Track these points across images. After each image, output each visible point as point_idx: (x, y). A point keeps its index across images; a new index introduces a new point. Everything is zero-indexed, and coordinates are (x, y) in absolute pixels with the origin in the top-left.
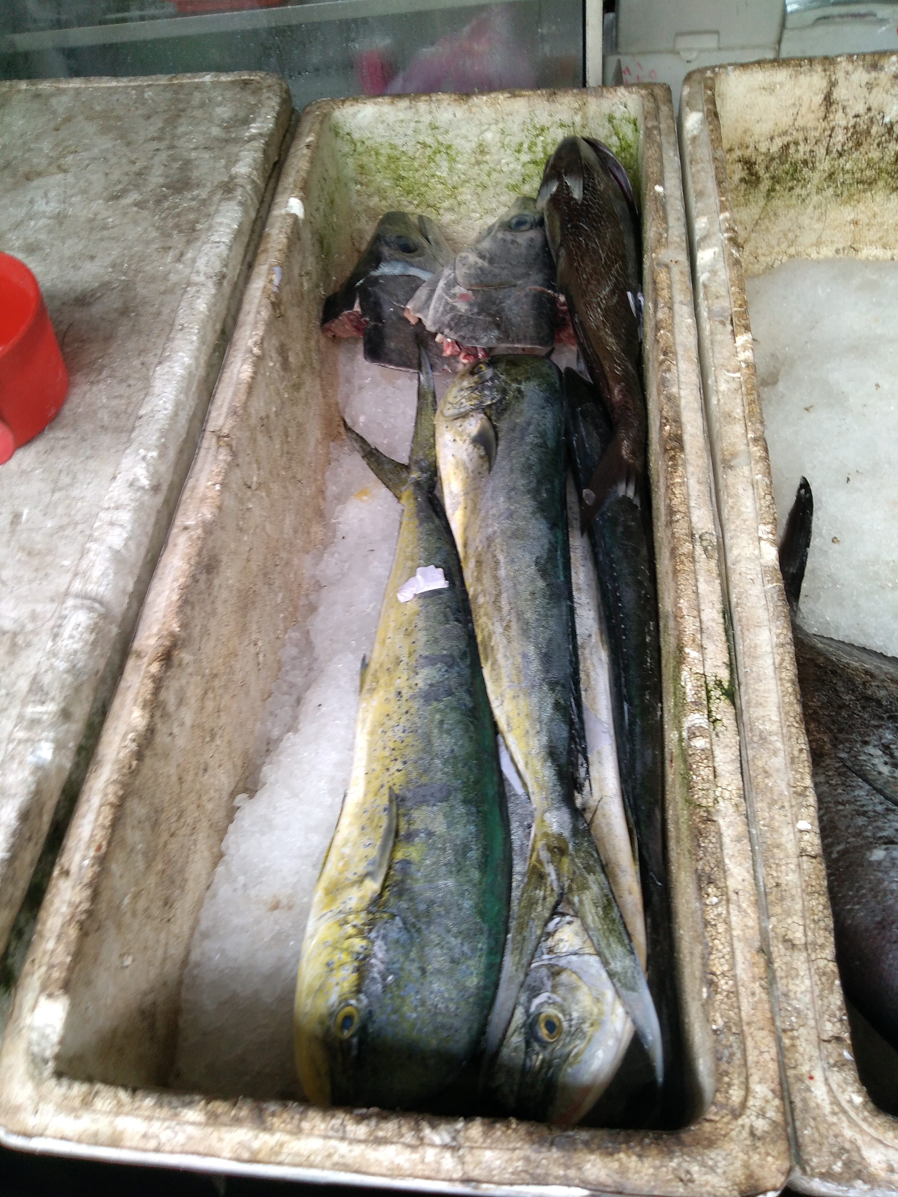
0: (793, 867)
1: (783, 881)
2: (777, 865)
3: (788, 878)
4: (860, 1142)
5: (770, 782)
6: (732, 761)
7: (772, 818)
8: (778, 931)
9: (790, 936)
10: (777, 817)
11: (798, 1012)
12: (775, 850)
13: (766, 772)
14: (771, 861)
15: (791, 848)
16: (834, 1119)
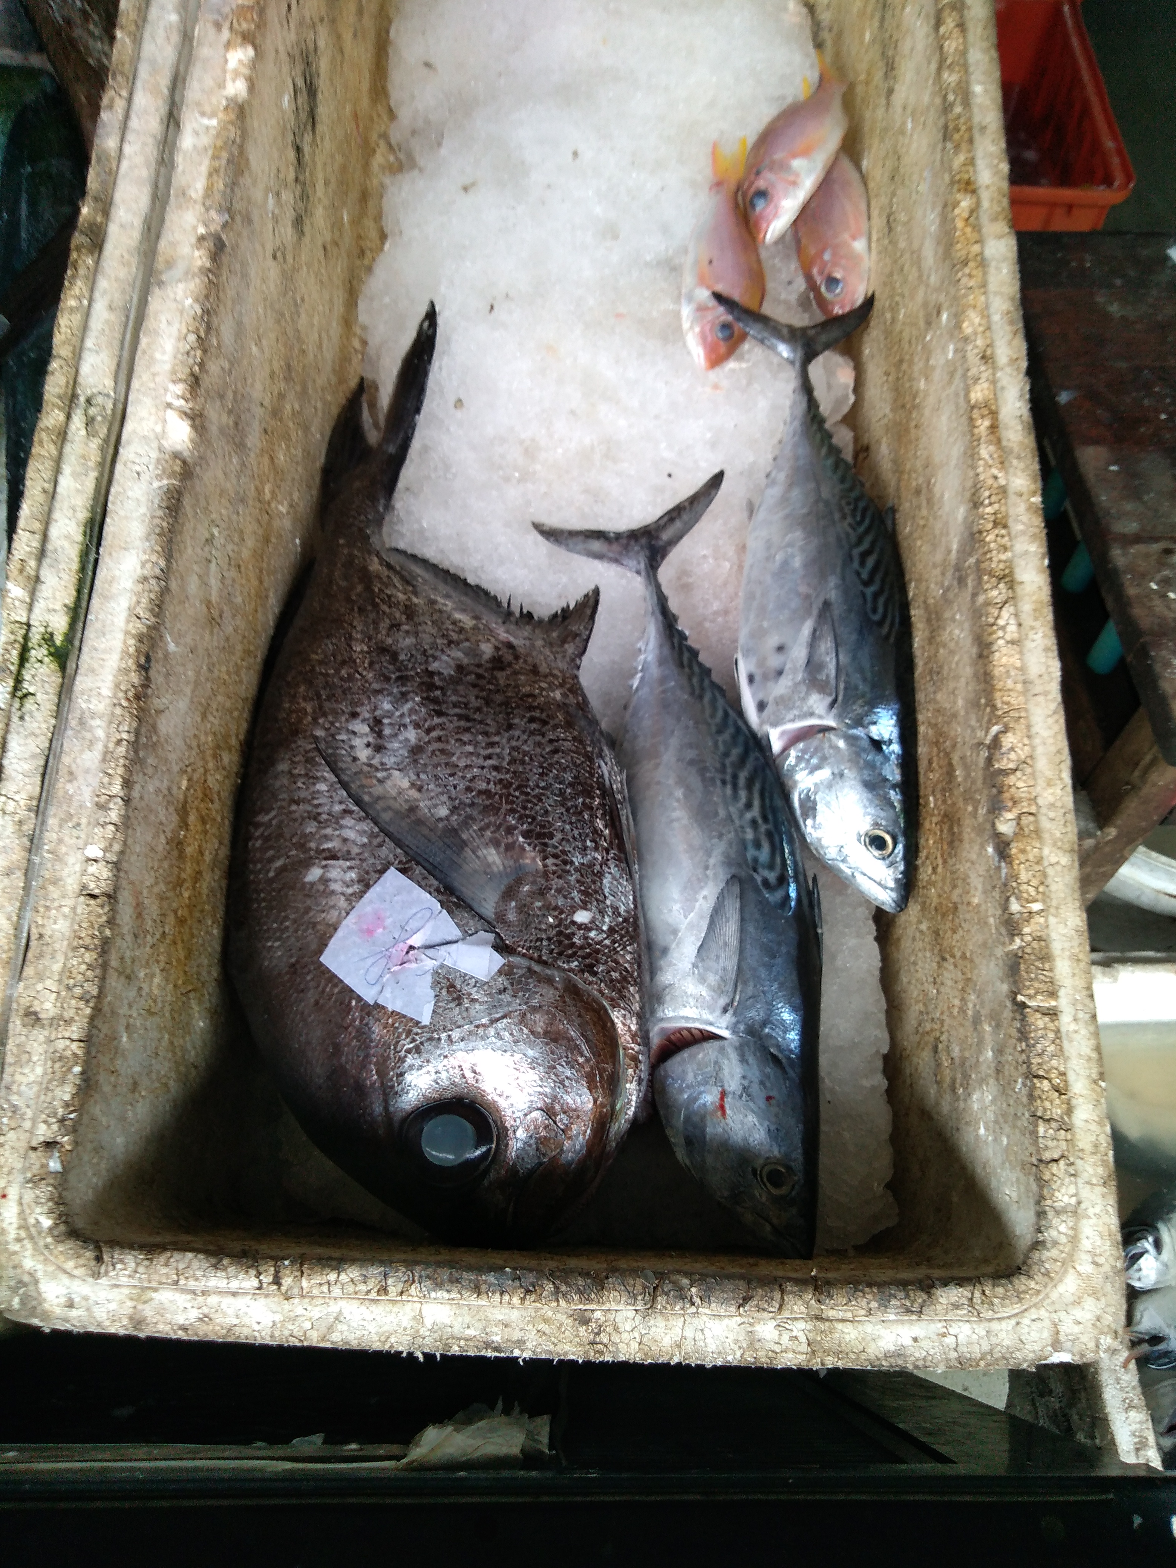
0: (66, 910)
1: (47, 932)
2: (47, 908)
3: (56, 927)
4: (40, 1274)
5: (71, 788)
6: (34, 756)
7: (60, 841)
8: (22, 1001)
9: (36, 1008)
10: (66, 839)
11: (15, 1109)
12: (51, 888)
13: (71, 773)
14: (42, 902)
15: (72, 884)
16: (16, 1247)
